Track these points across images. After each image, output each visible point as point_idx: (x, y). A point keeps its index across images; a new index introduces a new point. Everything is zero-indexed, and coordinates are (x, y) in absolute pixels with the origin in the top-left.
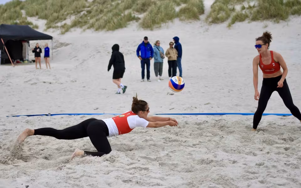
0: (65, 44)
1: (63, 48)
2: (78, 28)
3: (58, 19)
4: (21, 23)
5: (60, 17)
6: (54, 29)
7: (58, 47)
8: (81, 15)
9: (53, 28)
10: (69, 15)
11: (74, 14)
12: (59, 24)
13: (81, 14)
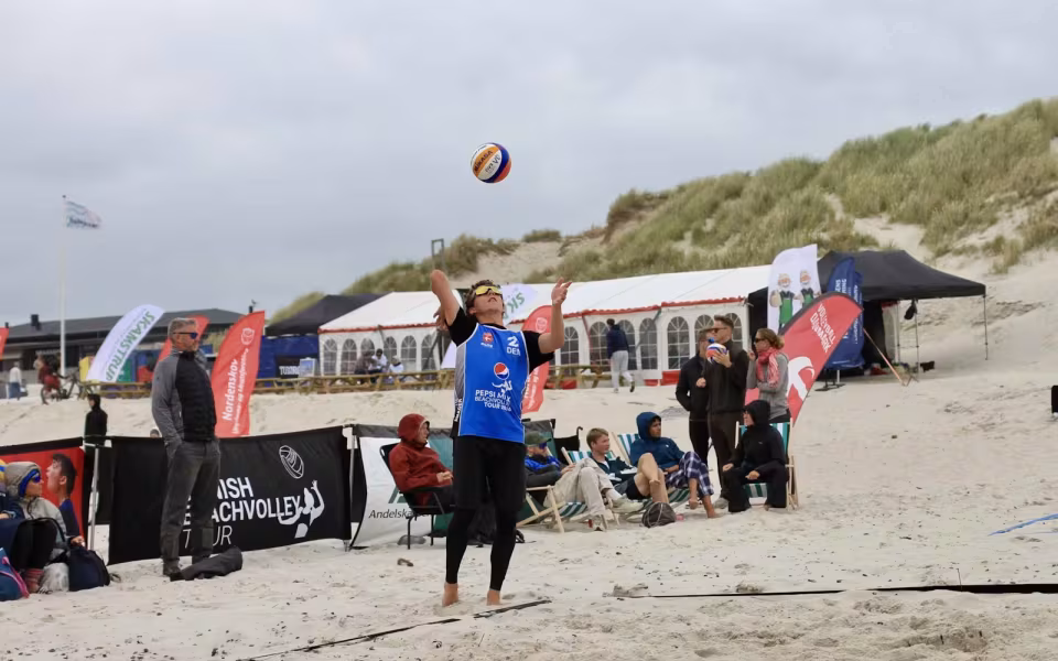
0: (1017, 307)
1: (1014, 319)
2: (1048, 250)
3: (967, 221)
4: (833, 239)
5: (973, 215)
6: (962, 258)
7: (996, 317)
8: (1048, 205)
9: (959, 252)
10: (1005, 207)
11: (1023, 202)
12: (974, 239)
13: (1046, 202)
